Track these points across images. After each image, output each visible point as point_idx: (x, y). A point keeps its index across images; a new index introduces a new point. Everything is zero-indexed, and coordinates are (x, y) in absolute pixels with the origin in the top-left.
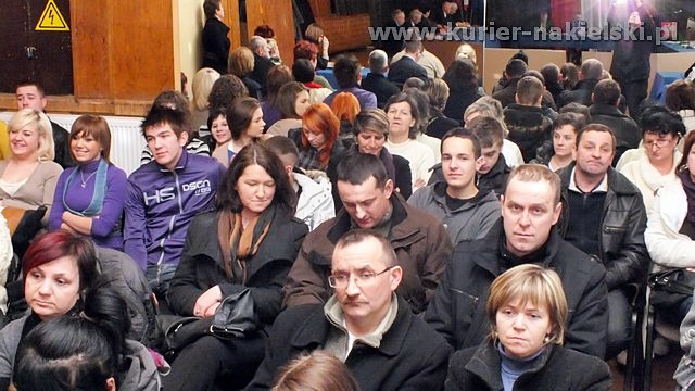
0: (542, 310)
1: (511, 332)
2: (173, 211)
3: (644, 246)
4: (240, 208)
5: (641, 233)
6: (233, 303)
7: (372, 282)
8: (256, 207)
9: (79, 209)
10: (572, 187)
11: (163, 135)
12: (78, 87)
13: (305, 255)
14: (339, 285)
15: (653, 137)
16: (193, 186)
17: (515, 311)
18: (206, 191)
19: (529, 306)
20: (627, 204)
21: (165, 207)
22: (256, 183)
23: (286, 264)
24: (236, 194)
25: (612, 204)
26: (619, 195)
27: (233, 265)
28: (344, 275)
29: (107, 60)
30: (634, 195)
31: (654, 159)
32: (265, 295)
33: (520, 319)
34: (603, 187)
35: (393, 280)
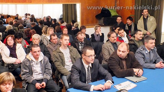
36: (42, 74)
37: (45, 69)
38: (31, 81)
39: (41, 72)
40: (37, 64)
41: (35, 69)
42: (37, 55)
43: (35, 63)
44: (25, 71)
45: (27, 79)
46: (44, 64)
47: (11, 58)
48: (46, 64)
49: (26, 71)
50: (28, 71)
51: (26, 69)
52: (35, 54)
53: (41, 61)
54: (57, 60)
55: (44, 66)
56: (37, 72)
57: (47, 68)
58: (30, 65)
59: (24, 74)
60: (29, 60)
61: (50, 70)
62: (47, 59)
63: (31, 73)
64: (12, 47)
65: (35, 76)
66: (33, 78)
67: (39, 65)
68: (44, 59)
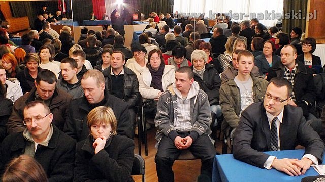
0: (108, 125)
3: (139, 93)
5: (137, 88)
7: (41, 121)
10: (112, 74)
14: (28, 124)
15: (137, 53)
17: (98, 126)
19: (104, 124)
20: (132, 78)
25: (127, 79)
26: (128, 75)
28: (29, 120)
30: (134, 75)
31: (138, 61)
34: (123, 73)
35: (50, 119)
36: (190, 122)
37: (199, 114)
38: (168, 132)
39: (189, 119)
40: (184, 103)
41: (179, 111)
43: (181, 101)
44: (161, 112)
45: (162, 126)
46: (197, 105)
47: (152, 89)
48: (202, 106)
49: (163, 113)
50: (166, 113)
51: (163, 110)
53: (192, 99)
54: (227, 101)
55: (196, 108)
56: (182, 117)
57: (201, 112)
58: (171, 104)
59: (159, 118)
60: (170, 95)
61: (207, 117)
62: (204, 95)
63: (171, 117)
64: (157, 70)
65: (177, 125)
66: (172, 128)
67: (188, 106)
68: (199, 96)
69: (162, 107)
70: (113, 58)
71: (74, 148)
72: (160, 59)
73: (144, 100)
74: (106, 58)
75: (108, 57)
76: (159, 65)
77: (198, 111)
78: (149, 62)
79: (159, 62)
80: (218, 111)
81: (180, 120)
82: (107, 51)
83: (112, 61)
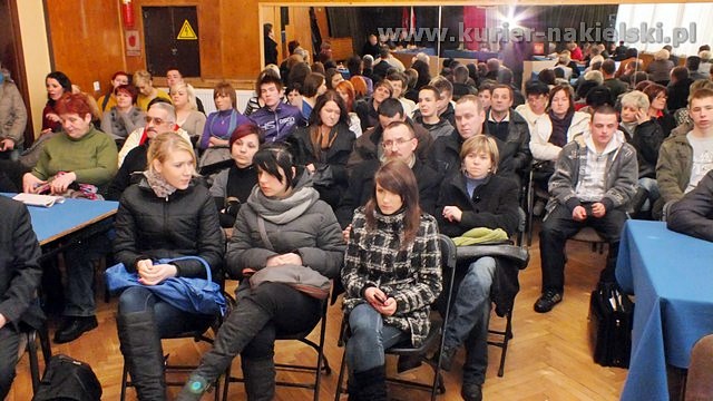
0: (488, 156)
1: (473, 166)
2: (274, 134)
3: (529, 150)
4: (321, 123)
5: (528, 144)
6: (322, 171)
7: (404, 145)
8: (330, 123)
9: (218, 135)
10: (490, 119)
11: (271, 90)
12: (203, 72)
13: (356, 148)
14: (388, 148)
15: (533, 97)
16: (285, 121)
17: (475, 155)
18: (292, 123)
20: (520, 128)
21: (270, 133)
22: (331, 111)
23: (348, 152)
24: (319, 116)
25: (512, 128)
26: (516, 123)
27: (320, 153)
28: (389, 142)
29: (220, 58)
30: (524, 123)
31: (534, 109)
32: (339, 169)
33: (478, 159)
34: (507, 119)
35: (414, 145)
36: (602, 188)
37: (618, 177)
38: (566, 199)
39: (602, 184)
40: (597, 160)
41: (587, 171)
42: (604, 136)
43: (594, 156)
44: (559, 170)
45: (558, 190)
46: (616, 164)
47: (551, 145)
48: (624, 165)
49: (563, 171)
50: (566, 173)
51: (563, 168)
52: (599, 131)
53: (611, 154)
54: (668, 165)
55: (614, 168)
56: (590, 180)
57: (621, 174)
58: (577, 160)
59: (555, 179)
60: (578, 147)
61: (630, 183)
62: (631, 151)
63: (574, 179)
64: (562, 117)
65: (581, 191)
66: (573, 193)
67: (603, 165)
68: (622, 151)
69: (562, 164)
70: (497, 96)
71: (438, 185)
72: (568, 101)
73: (535, 162)
74: (483, 98)
75: (486, 97)
76: (566, 110)
77: (618, 171)
78: (550, 105)
79: (565, 105)
80: (652, 187)
81: (587, 184)
82: (486, 88)
83: (495, 100)
